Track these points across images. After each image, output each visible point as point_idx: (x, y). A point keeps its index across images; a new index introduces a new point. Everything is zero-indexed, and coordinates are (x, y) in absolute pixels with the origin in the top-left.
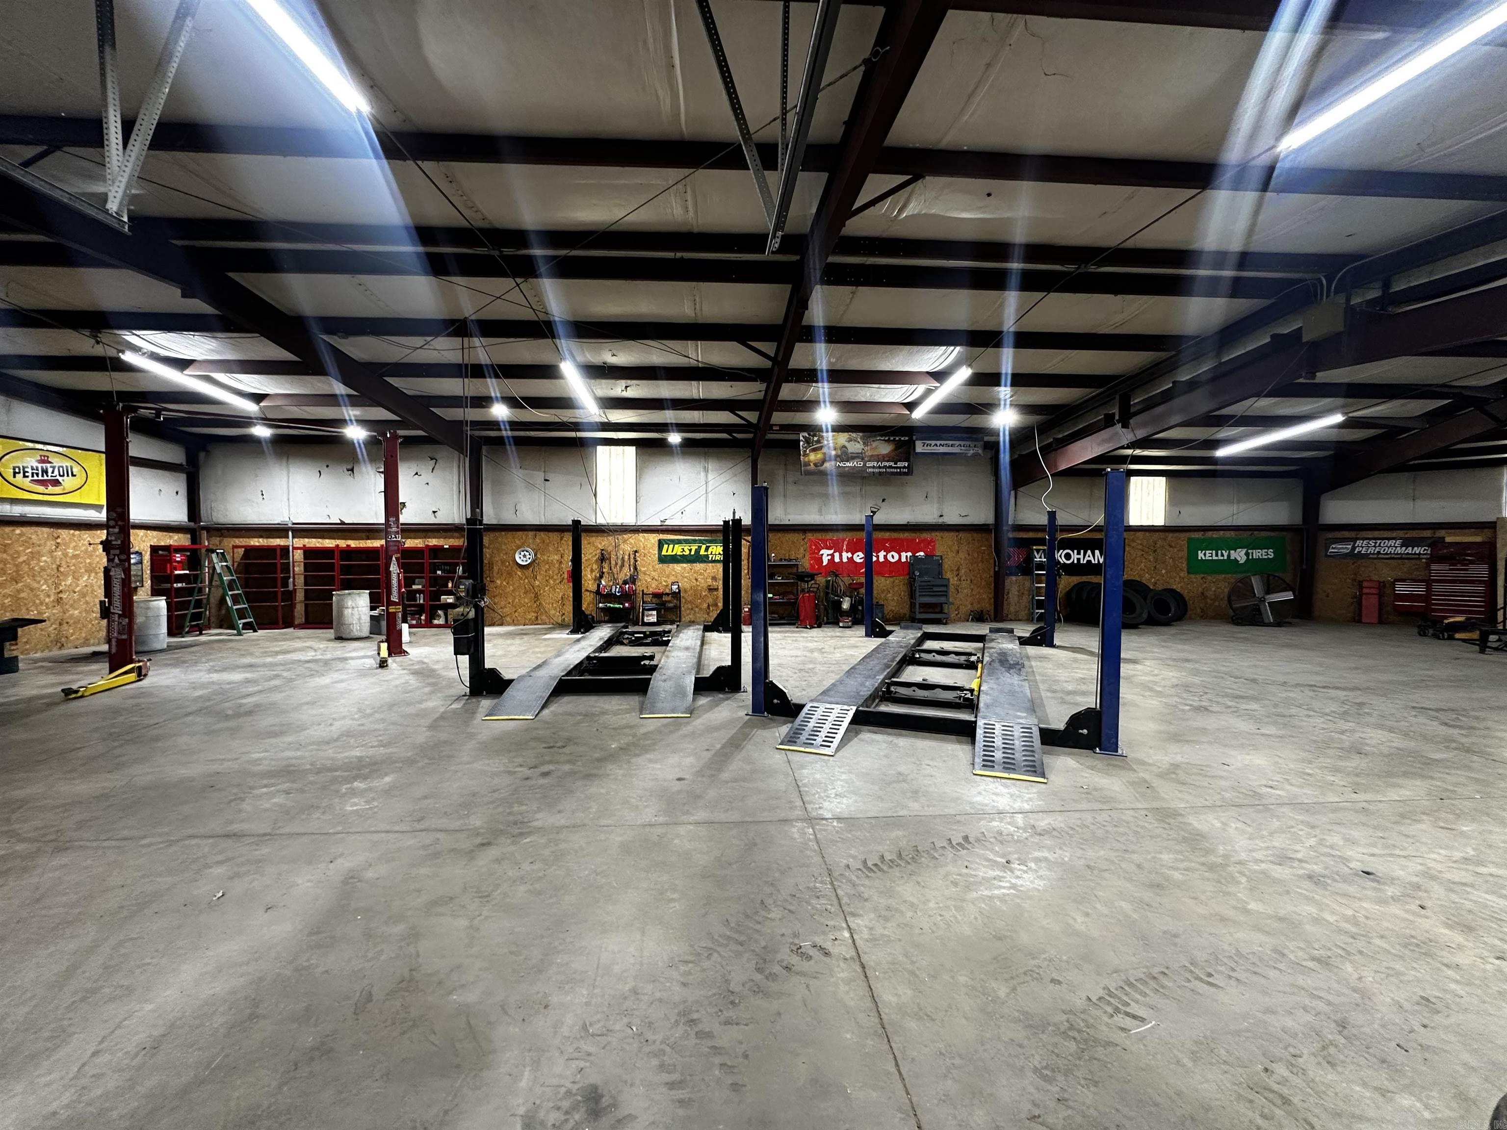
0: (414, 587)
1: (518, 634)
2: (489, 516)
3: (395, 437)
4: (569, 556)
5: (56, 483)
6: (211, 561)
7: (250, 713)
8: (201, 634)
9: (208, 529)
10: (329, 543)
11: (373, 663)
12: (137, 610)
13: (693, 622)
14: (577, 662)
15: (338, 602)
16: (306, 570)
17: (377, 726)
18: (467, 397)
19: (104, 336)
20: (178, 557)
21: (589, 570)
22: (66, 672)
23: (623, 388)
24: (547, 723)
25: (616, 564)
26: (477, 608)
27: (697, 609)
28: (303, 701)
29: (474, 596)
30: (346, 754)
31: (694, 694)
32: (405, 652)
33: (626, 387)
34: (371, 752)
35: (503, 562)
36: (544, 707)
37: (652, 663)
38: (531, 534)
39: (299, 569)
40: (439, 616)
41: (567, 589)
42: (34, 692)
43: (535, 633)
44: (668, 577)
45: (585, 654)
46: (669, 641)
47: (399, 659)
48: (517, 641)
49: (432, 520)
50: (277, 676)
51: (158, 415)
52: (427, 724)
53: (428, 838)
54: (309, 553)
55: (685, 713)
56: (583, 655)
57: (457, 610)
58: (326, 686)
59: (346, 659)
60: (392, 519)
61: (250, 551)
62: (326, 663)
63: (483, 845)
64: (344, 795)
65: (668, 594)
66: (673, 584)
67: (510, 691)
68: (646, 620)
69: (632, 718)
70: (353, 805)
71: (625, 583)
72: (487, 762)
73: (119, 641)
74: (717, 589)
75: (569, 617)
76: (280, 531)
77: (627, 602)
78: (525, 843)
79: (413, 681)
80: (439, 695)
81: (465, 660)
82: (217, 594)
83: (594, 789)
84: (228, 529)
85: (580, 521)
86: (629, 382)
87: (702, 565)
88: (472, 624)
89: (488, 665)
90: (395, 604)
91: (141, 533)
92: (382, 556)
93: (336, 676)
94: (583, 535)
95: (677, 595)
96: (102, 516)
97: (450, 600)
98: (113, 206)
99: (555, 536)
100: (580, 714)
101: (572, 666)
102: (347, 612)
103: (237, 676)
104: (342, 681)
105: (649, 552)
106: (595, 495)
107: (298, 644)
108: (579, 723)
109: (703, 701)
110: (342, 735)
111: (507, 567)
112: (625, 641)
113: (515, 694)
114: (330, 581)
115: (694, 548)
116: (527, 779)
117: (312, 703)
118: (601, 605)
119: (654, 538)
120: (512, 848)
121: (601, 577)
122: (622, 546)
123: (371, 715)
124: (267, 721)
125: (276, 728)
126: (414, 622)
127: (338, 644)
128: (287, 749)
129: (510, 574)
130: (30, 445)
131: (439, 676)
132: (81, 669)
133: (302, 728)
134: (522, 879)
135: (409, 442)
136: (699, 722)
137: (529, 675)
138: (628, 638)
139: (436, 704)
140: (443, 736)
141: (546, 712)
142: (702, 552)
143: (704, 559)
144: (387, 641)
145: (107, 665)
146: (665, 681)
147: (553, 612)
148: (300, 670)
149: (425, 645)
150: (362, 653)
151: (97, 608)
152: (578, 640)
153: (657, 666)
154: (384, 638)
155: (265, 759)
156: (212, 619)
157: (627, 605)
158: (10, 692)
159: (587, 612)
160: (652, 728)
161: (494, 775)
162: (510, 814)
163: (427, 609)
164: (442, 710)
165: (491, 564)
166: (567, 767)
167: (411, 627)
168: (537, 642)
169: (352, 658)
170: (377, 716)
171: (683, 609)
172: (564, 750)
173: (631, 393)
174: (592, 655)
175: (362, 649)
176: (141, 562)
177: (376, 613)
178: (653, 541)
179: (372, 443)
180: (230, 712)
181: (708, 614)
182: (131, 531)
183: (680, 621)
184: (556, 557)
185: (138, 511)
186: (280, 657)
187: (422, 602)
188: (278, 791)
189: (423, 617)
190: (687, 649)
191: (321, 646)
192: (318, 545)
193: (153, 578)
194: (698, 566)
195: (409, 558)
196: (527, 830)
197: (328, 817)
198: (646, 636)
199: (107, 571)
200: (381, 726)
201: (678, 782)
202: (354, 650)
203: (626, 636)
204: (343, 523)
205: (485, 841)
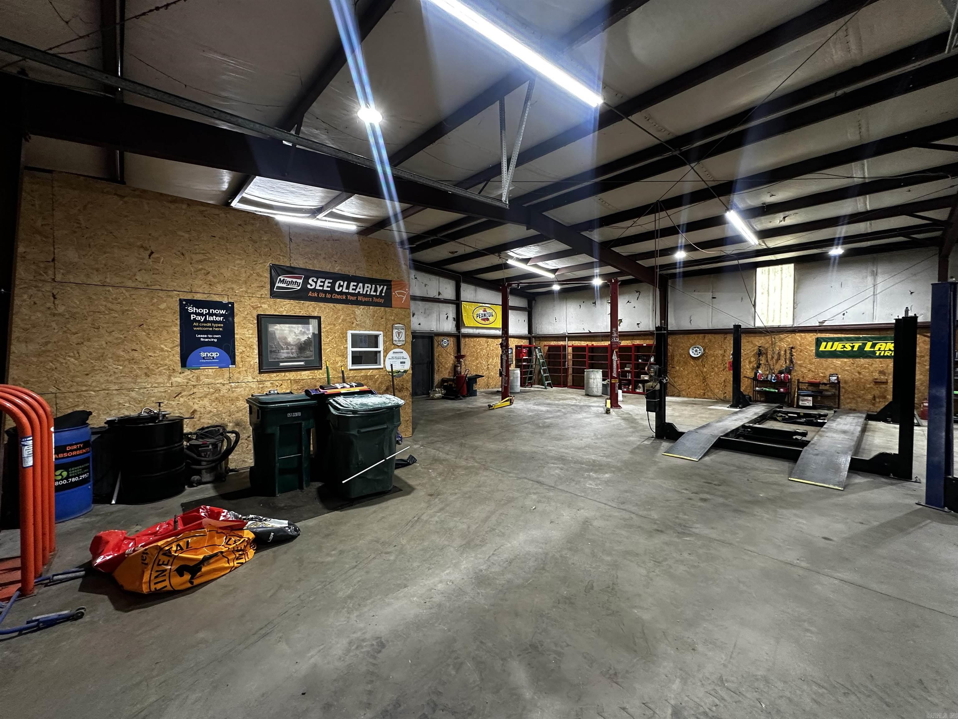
0: (626, 369)
1: (689, 404)
2: (672, 325)
3: (616, 281)
4: (730, 351)
5: (488, 319)
6: (536, 352)
7: (548, 427)
8: (532, 387)
9: (535, 337)
10: (583, 343)
11: (602, 410)
12: (511, 374)
13: (854, 410)
14: (734, 428)
15: (587, 375)
16: (573, 358)
17: (603, 445)
18: (657, 251)
19: (502, 255)
20: (524, 351)
21: (747, 362)
22: (489, 398)
23: (782, 219)
24: (706, 465)
25: (773, 358)
26: (661, 382)
27: (859, 400)
28: (570, 425)
29: (660, 376)
30: (588, 457)
31: (849, 472)
32: (620, 406)
33: (784, 218)
34: (599, 458)
35: (681, 355)
36: (706, 454)
37: (804, 438)
38: (701, 335)
39: (570, 357)
40: (640, 387)
41: (729, 375)
42: (481, 405)
43: (702, 404)
44: (826, 369)
45: (742, 424)
46: (824, 423)
47: (616, 410)
48: (689, 408)
49: (637, 329)
50: (559, 411)
51: (518, 286)
52: (629, 450)
53: (627, 515)
54: (575, 348)
55: (839, 486)
56: (739, 424)
57: (649, 383)
58: (580, 419)
59: (590, 406)
60: (614, 329)
61: (551, 348)
62: (581, 407)
63: (658, 530)
64: (586, 478)
65: (825, 384)
66: (831, 375)
67: (681, 439)
68: (801, 403)
69: (782, 478)
70: (590, 484)
71: (781, 372)
72: (664, 481)
73: (505, 387)
74: (886, 383)
75: (729, 395)
76: (562, 337)
77: (782, 387)
78: (686, 540)
79: (623, 424)
80: (637, 434)
81: (653, 415)
82: (538, 368)
83: (742, 521)
84: (542, 337)
85: (740, 326)
86: (787, 213)
87: (867, 360)
88: (658, 394)
89: (668, 420)
90: (615, 378)
91: (512, 339)
92: (609, 349)
93: (585, 415)
94: (743, 336)
95: (837, 385)
96: (499, 333)
97: (646, 378)
98: (504, 199)
99: (719, 337)
100: (734, 465)
101: (729, 430)
102: (591, 381)
103: (544, 408)
104: (588, 418)
105: (806, 349)
106: (754, 306)
107: (569, 396)
108: (732, 471)
109: (859, 480)
110: (586, 446)
111: (684, 358)
112: (778, 418)
113: (685, 442)
114: (583, 364)
115: (857, 346)
116: (690, 499)
117: (574, 427)
118: (757, 388)
119: (811, 337)
120: (677, 540)
121: (758, 367)
122: (778, 344)
123: (600, 439)
124: (555, 432)
125: (558, 437)
126: (625, 390)
127: (587, 398)
128: (563, 448)
129: (686, 363)
130: (481, 305)
131: (637, 423)
132: (493, 397)
133: (569, 439)
134: (682, 562)
135: (625, 283)
136: (853, 497)
137: (696, 431)
138: (781, 416)
139: (635, 439)
140: (638, 459)
141: (707, 458)
142: (868, 348)
143: (871, 355)
144: (610, 399)
145: (501, 397)
146: (817, 455)
147: (717, 391)
148: (569, 409)
149: (631, 404)
150: (597, 404)
151: (498, 372)
152: (736, 413)
153: (809, 442)
154: (609, 397)
155: (553, 450)
156: (536, 380)
157: (782, 390)
158: (474, 403)
159: (745, 393)
160: (800, 490)
161: (668, 490)
162: (677, 518)
163: (633, 382)
164: (639, 443)
165: (673, 357)
166: (721, 500)
167: (623, 392)
168: (702, 411)
169: (593, 406)
170: (604, 440)
171: (842, 398)
172: (719, 487)
173: (788, 222)
174: (747, 425)
175: (598, 402)
176: (512, 353)
177: (605, 382)
178: (810, 339)
179: (604, 287)
180: (541, 425)
181: (874, 404)
182: (509, 339)
183: (838, 408)
184: (721, 352)
185: (512, 331)
186: (561, 401)
187: (630, 378)
188: (558, 467)
189: (630, 387)
190: (844, 432)
191: (579, 398)
192: (579, 345)
193: (516, 359)
194: (862, 361)
195: (624, 352)
196: (688, 532)
197: (577, 486)
198: (799, 416)
199: (501, 356)
200: (605, 446)
201: (823, 540)
202: (594, 402)
203: (780, 414)
204: (590, 332)
205: (660, 529)
